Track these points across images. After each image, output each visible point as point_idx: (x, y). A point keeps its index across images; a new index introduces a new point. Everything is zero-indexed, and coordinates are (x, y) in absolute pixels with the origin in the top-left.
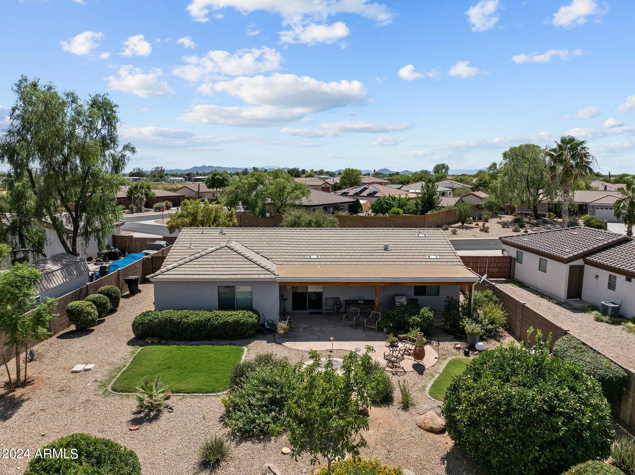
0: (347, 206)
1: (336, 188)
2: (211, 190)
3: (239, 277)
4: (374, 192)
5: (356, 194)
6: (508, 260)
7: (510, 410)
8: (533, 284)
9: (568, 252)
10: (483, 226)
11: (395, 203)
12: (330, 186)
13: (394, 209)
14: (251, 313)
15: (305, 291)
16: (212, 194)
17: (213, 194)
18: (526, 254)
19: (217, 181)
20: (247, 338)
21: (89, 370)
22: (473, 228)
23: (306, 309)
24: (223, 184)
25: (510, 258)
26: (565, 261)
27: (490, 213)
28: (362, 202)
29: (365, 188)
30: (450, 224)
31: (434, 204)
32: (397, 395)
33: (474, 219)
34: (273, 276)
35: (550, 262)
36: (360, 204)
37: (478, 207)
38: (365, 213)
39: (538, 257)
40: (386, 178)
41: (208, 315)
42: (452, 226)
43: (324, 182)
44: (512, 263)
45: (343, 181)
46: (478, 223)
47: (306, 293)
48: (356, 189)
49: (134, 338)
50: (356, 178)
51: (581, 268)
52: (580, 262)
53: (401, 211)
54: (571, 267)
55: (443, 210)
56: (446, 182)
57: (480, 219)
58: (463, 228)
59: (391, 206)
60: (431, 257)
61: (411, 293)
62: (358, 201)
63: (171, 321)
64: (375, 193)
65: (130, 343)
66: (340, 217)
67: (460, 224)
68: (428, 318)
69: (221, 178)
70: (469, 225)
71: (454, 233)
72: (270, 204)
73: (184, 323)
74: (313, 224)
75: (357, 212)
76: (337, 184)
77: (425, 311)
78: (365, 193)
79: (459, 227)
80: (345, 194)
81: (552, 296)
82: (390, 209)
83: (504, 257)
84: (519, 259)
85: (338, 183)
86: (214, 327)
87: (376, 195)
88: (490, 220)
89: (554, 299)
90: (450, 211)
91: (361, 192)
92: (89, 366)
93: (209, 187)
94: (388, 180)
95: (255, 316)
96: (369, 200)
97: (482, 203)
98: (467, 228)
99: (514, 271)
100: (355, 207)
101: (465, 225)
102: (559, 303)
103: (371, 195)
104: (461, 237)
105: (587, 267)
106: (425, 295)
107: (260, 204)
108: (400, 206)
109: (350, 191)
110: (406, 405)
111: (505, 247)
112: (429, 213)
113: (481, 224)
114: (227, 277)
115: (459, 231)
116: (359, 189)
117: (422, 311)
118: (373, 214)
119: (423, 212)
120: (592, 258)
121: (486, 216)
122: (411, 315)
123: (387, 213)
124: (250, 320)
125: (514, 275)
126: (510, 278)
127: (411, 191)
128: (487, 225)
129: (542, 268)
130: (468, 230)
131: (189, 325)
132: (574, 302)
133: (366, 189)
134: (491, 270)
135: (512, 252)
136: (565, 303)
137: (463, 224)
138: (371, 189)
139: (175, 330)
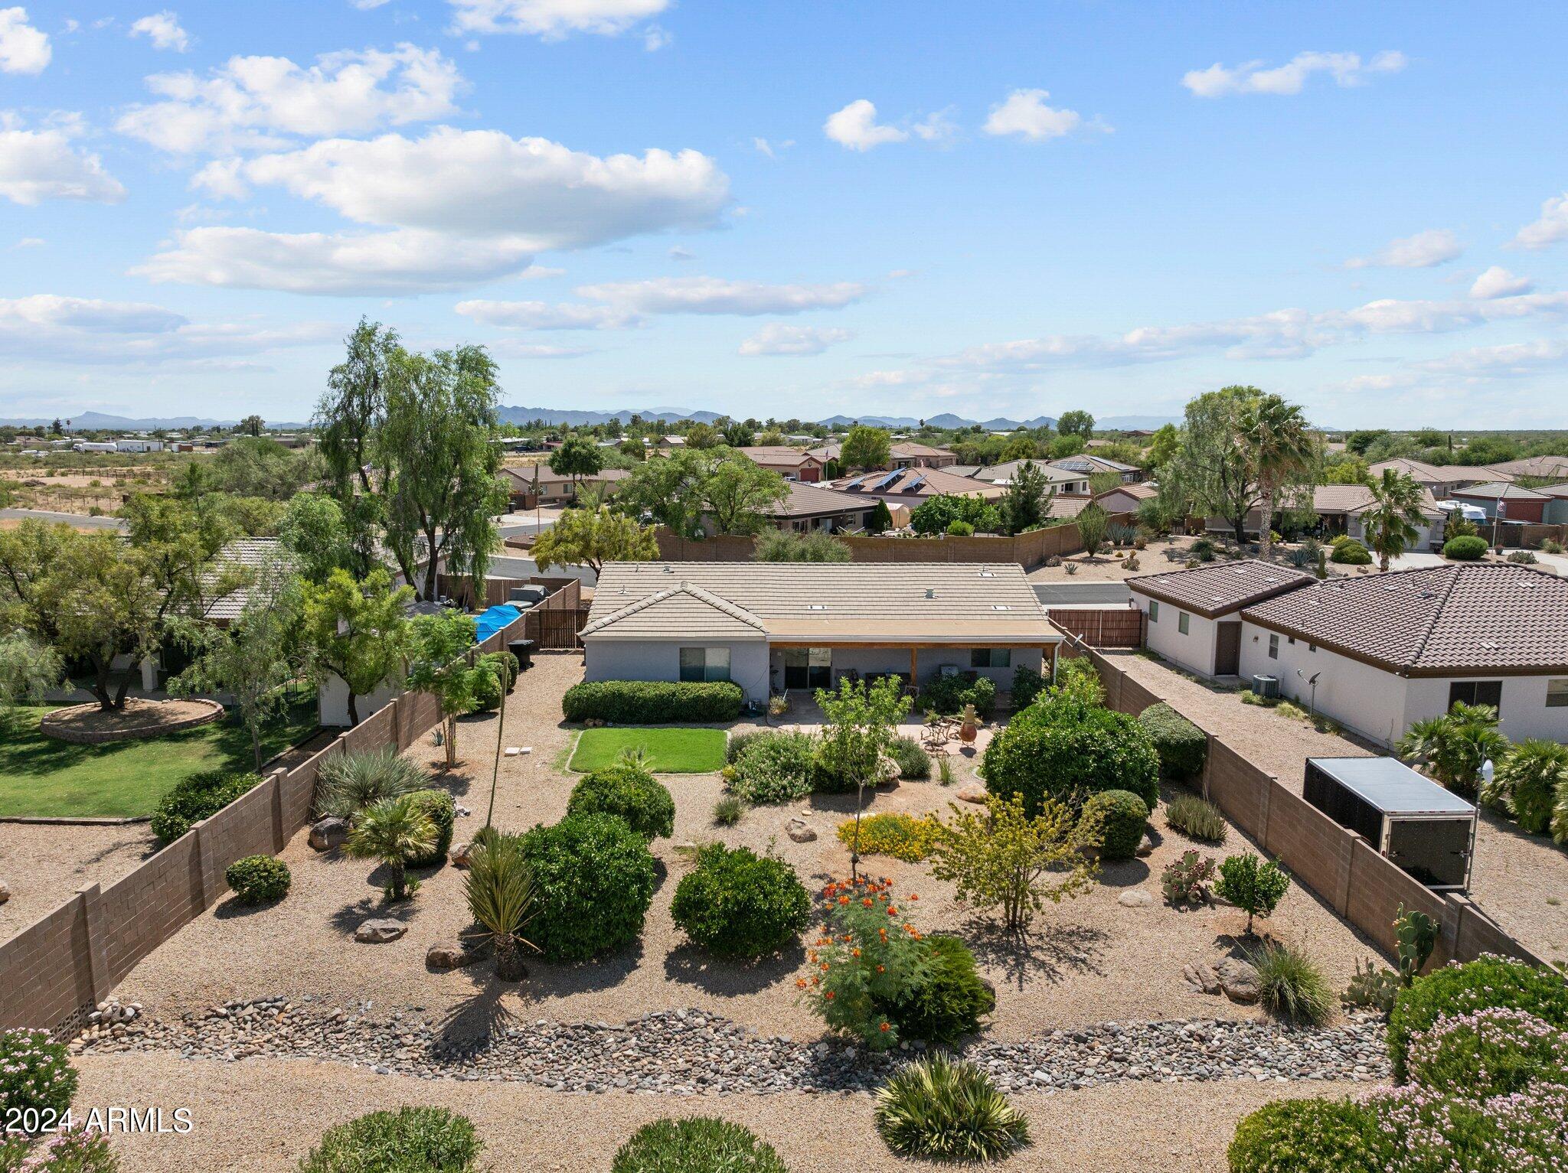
0: (860, 517)
1: (834, 471)
2: (563, 478)
3: (711, 634)
4: (916, 486)
5: (880, 490)
6: (1139, 615)
7: (1043, 748)
8: (1171, 655)
9: (1219, 601)
10: (1132, 557)
11: (957, 512)
12: (819, 466)
13: (957, 524)
14: (732, 686)
15: (803, 665)
16: (562, 486)
17: (566, 487)
18: (1163, 607)
19: (576, 459)
20: (727, 720)
21: (528, 753)
22: (1108, 561)
23: (805, 687)
24: (589, 465)
25: (1140, 612)
26: (1213, 615)
27: (1151, 531)
28: (892, 507)
29: (898, 476)
30: (1065, 554)
31: (1038, 513)
32: (935, 771)
33: (1117, 543)
34: (763, 634)
35: (1193, 618)
36: (888, 512)
37: (1129, 520)
38: (897, 529)
39: (1177, 611)
40: (947, 446)
41: (672, 687)
42: (1070, 558)
43: (807, 457)
44: (1143, 623)
45: (849, 455)
46: (1122, 552)
47: (805, 669)
48: (880, 479)
49: (565, 721)
50: (875, 451)
51: (1237, 626)
52: (1234, 617)
53: (970, 528)
54: (1221, 625)
55: (1054, 526)
56: (1078, 458)
57: (1129, 543)
58: (1091, 562)
59: (948, 518)
60: (998, 608)
61: (967, 662)
62: (882, 506)
63: (621, 695)
64: (919, 486)
65: (561, 726)
66: (850, 541)
67: (1087, 554)
68: (986, 693)
69: (584, 451)
70: (1105, 557)
71: (1071, 572)
72: (710, 512)
73: (639, 698)
74: (808, 556)
75: (881, 529)
76: (834, 462)
77: (983, 683)
78: (897, 488)
79: (1084, 561)
80: (855, 490)
81: (1192, 670)
82: (947, 523)
83: (1131, 612)
84: (1153, 615)
85: (836, 460)
86: (682, 705)
87: (921, 492)
88: (1148, 546)
89: (1194, 674)
90: (1067, 529)
91: (889, 485)
92: (524, 749)
93: (557, 472)
94: (952, 450)
95: (738, 690)
96: (906, 504)
97: (1135, 510)
98: (1099, 562)
99: (1146, 635)
100: (877, 519)
101: (1096, 555)
102: (1200, 681)
103: (911, 491)
104: (1083, 579)
105: (1246, 625)
106: (988, 665)
107: (689, 514)
108: (967, 519)
109: (866, 483)
110: (946, 781)
111: (1134, 595)
112: (1025, 531)
113: (1127, 554)
114: (693, 635)
115: (1081, 568)
116: (884, 478)
117: (979, 682)
118: (914, 534)
119: (1016, 529)
120: (1250, 611)
121: (1139, 538)
122: (961, 689)
123: (942, 531)
124: (733, 695)
125: (1146, 642)
126: (1139, 645)
127: (997, 482)
128: (1140, 555)
129: (1183, 628)
130: (1099, 566)
131: (646, 700)
132: (1224, 680)
133: (899, 478)
134: (1107, 633)
135: (1143, 603)
136: (1213, 682)
137: (1092, 553)
138: (911, 477)
139: (626, 708)
